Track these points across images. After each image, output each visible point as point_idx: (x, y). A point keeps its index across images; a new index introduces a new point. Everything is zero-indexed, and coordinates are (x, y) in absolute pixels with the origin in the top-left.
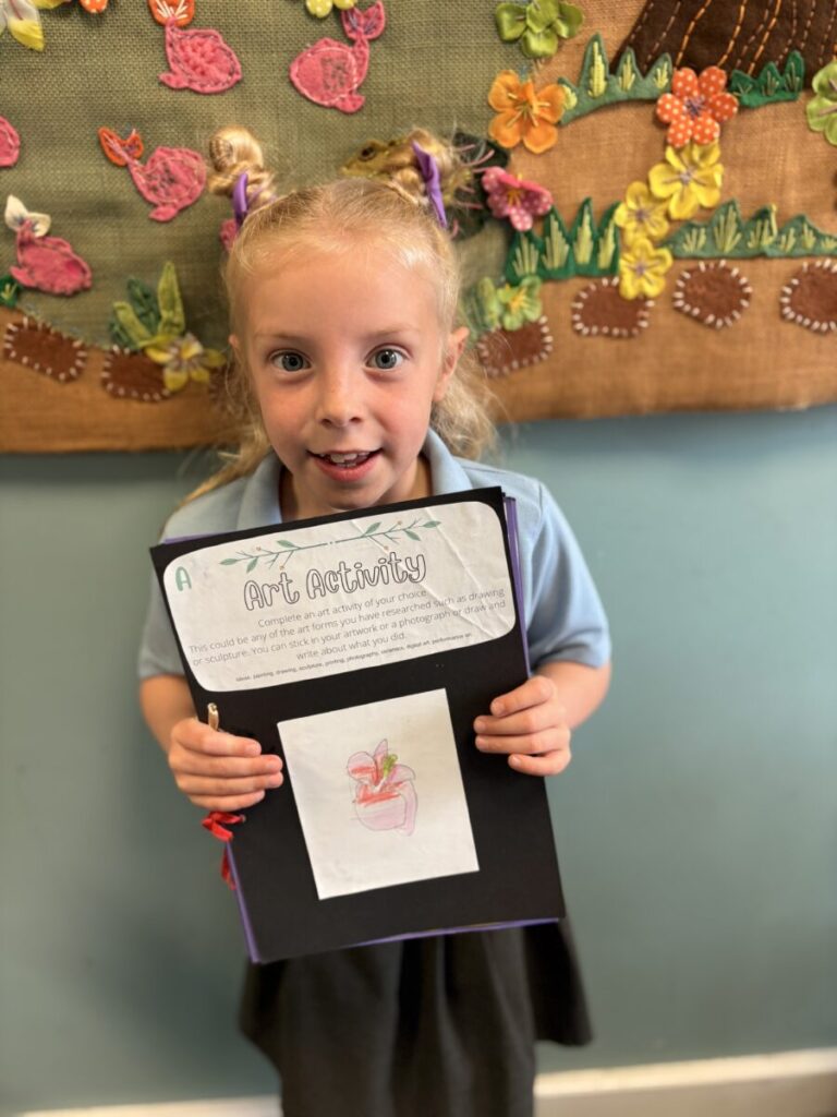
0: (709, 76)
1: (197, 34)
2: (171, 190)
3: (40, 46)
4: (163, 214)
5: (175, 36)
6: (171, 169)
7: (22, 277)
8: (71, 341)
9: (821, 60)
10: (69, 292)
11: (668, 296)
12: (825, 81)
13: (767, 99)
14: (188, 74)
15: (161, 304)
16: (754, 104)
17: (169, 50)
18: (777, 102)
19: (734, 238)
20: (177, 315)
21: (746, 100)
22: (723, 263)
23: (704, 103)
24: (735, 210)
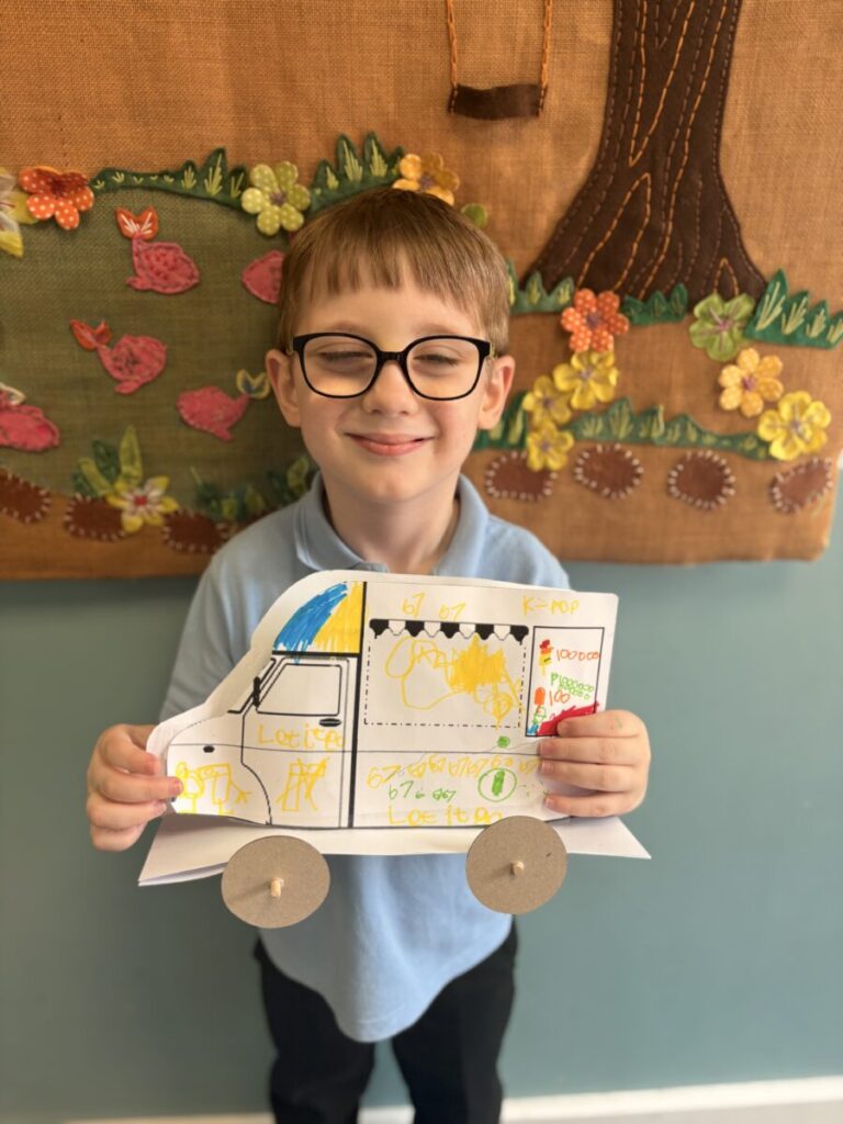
0: (605, 297)
1: (160, 247)
2: (134, 369)
3: (20, 253)
4: (126, 388)
5: (140, 247)
6: (136, 353)
8: (37, 489)
9: (702, 292)
10: (39, 450)
11: (569, 470)
12: (705, 310)
13: (655, 320)
14: (152, 278)
15: (122, 460)
16: (643, 322)
17: (136, 259)
18: (664, 322)
19: (627, 427)
20: (134, 470)
21: (637, 319)
22: (618, 447)
23: (602, 318)
24: (628, 405)
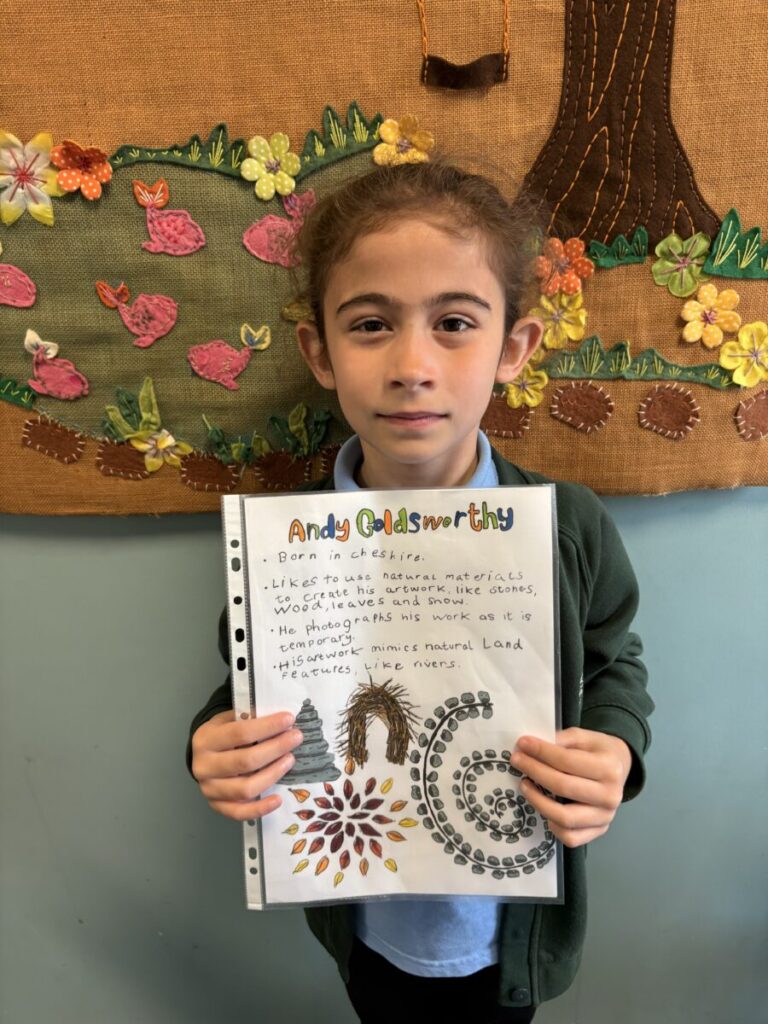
0: (572, 244)
1: (171, 213)
2: (150, 325)
3: (51, 223)
4: (144, 342)
5: (153, 215)
6: (150, 310)
7: (36, 386)
8: (73, 433)
9: (662, 233)
10: (72, 398)
11: (546, 407)
12: (665, 249)
13: (620, 262)
14: (163, 243)
15: (141, 408)
16: (608, 265)
17: (150, 225)
18: (627, 264)
19: (598, 364)
20: (154, 416)
21: (602, 262)
22: (590, 382)
23: (569, 263)
24: (598, 343)
